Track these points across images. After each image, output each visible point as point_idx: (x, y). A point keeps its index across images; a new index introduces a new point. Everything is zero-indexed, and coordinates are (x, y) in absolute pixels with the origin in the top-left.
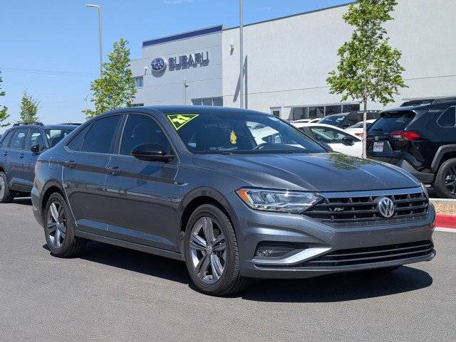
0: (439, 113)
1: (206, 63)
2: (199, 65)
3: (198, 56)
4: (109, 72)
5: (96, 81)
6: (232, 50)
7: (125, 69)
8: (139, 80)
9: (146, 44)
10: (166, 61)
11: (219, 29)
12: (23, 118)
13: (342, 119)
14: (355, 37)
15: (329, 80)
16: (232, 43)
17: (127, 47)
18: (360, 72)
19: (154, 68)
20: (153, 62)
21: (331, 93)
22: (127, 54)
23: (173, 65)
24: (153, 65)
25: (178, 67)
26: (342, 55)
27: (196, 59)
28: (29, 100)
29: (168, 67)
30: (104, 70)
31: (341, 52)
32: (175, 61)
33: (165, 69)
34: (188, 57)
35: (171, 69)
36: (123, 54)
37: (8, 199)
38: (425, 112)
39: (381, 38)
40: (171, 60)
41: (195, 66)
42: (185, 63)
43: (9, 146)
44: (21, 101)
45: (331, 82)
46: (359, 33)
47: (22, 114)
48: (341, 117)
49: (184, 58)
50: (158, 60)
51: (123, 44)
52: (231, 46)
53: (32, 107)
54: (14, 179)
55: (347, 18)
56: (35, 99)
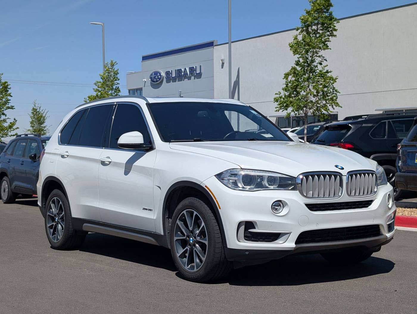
0: (372, 127)
1: (199, 76)
2: (193, 78)
3: (192, 70)
4: (100, 89)
5: (89, 97)
6: (223, 64)
7: (114, 87)
8: (139, 92)
9: (145, 58)
10: (163, 74)
11: (211, 44)
12: (33, 127)
13: (318, 128)
14: (298, 63)
15: (276, 100)
16: (223, 58)
17: (116, 68)
18: (303, 93)
19: (152, 80)
20: (152, 75)
21: (276, 111)
22: (116, 73)
23: (169, 78)
24: (151, 78)
25: (174, 80)
26: (287, 79)
27: (190, 72)
28: (38, 110)
29: (165, 80)
30: (96, 87)
31: (287, 76)
32: (171, 74)
33: (162, 81)
34: (183, 70)
35: (168, 81)
36: (112, 73)
37: (11, 200)
38: (360, 126)
39: (321, 64)
40: (168, 73)
41: (189, 78)
42: (180, 76)
43: (12, 154)
44: (30, 111)
45: (277, 101)
46: (301, 60)
47: (32, 123)
48: (317, 126)
49: (179, 71)
50: (156, 73)
51: (113, 65)
52: (222, 60)
53: (41, 116)
54: (16, 183)
55: (291, 47)
56: (43, 109)
